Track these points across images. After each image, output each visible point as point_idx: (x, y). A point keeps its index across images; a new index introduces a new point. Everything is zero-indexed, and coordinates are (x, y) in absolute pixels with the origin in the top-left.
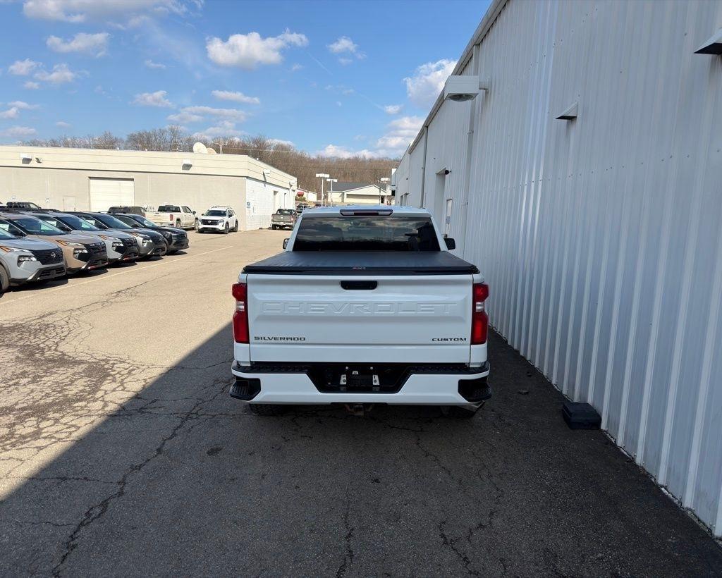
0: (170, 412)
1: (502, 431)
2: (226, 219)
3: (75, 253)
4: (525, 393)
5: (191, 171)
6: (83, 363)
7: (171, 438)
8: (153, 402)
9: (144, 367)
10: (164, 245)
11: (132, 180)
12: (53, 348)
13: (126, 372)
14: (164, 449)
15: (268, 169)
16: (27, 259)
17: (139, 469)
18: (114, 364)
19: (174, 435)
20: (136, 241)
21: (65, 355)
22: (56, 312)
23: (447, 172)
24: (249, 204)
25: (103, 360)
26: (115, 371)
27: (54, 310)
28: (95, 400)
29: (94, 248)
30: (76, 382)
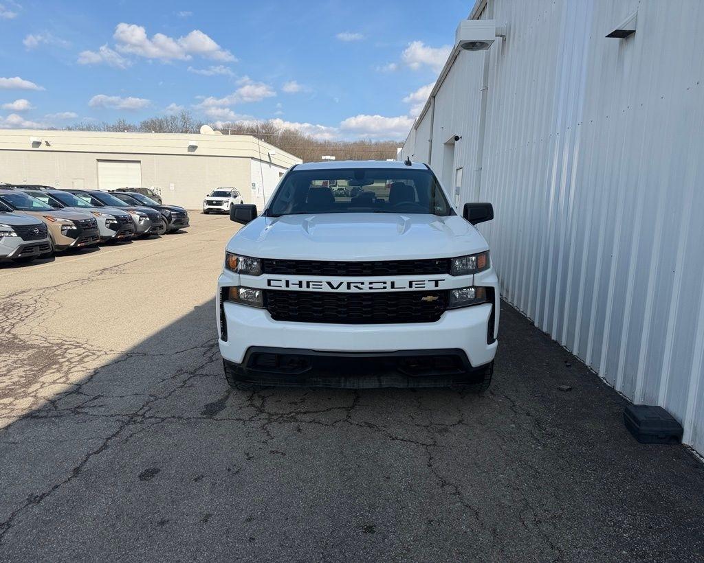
0: (112, 412)
1: (544, 446)
2: (231, 199)
3: (62, 230)
4: (567, 390)
5: (196, 153)
6: (32, 348)
7: (98, 452)
8: (95, 398)
9: (102, 353)
10: (163, 223)
11: (139, 162)
12: (7, 330)
13: (78, 358)
14: (84, 469)
15: (273, 150)
16: (7, 234)
17: (39, 502)
18: (68, 349)
19: (105, 446)
20: (131, 219)
21: (16, 338)
22: (30, 290)
23: (457, 138)
24: (254, 185)
25: (57, 344)
26: (65, 357)
27: (28, 288)
28: (26, 395)
29: (83, 225)
30: (13, 372)
